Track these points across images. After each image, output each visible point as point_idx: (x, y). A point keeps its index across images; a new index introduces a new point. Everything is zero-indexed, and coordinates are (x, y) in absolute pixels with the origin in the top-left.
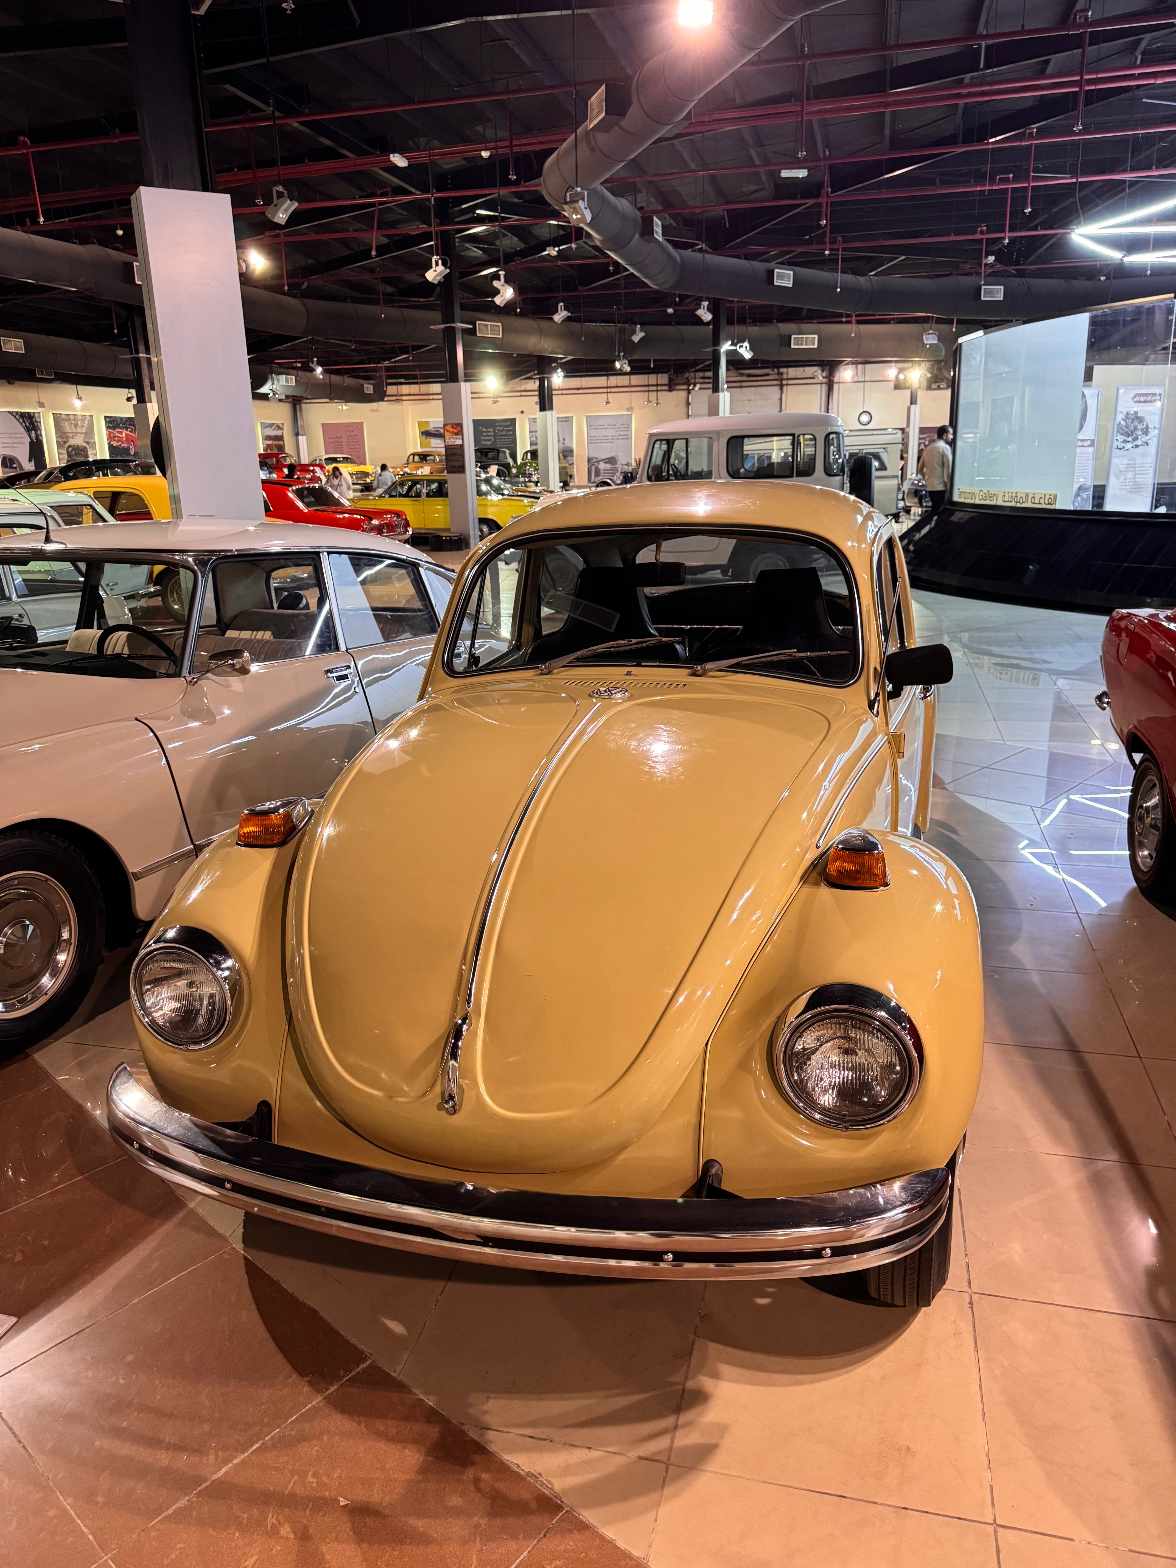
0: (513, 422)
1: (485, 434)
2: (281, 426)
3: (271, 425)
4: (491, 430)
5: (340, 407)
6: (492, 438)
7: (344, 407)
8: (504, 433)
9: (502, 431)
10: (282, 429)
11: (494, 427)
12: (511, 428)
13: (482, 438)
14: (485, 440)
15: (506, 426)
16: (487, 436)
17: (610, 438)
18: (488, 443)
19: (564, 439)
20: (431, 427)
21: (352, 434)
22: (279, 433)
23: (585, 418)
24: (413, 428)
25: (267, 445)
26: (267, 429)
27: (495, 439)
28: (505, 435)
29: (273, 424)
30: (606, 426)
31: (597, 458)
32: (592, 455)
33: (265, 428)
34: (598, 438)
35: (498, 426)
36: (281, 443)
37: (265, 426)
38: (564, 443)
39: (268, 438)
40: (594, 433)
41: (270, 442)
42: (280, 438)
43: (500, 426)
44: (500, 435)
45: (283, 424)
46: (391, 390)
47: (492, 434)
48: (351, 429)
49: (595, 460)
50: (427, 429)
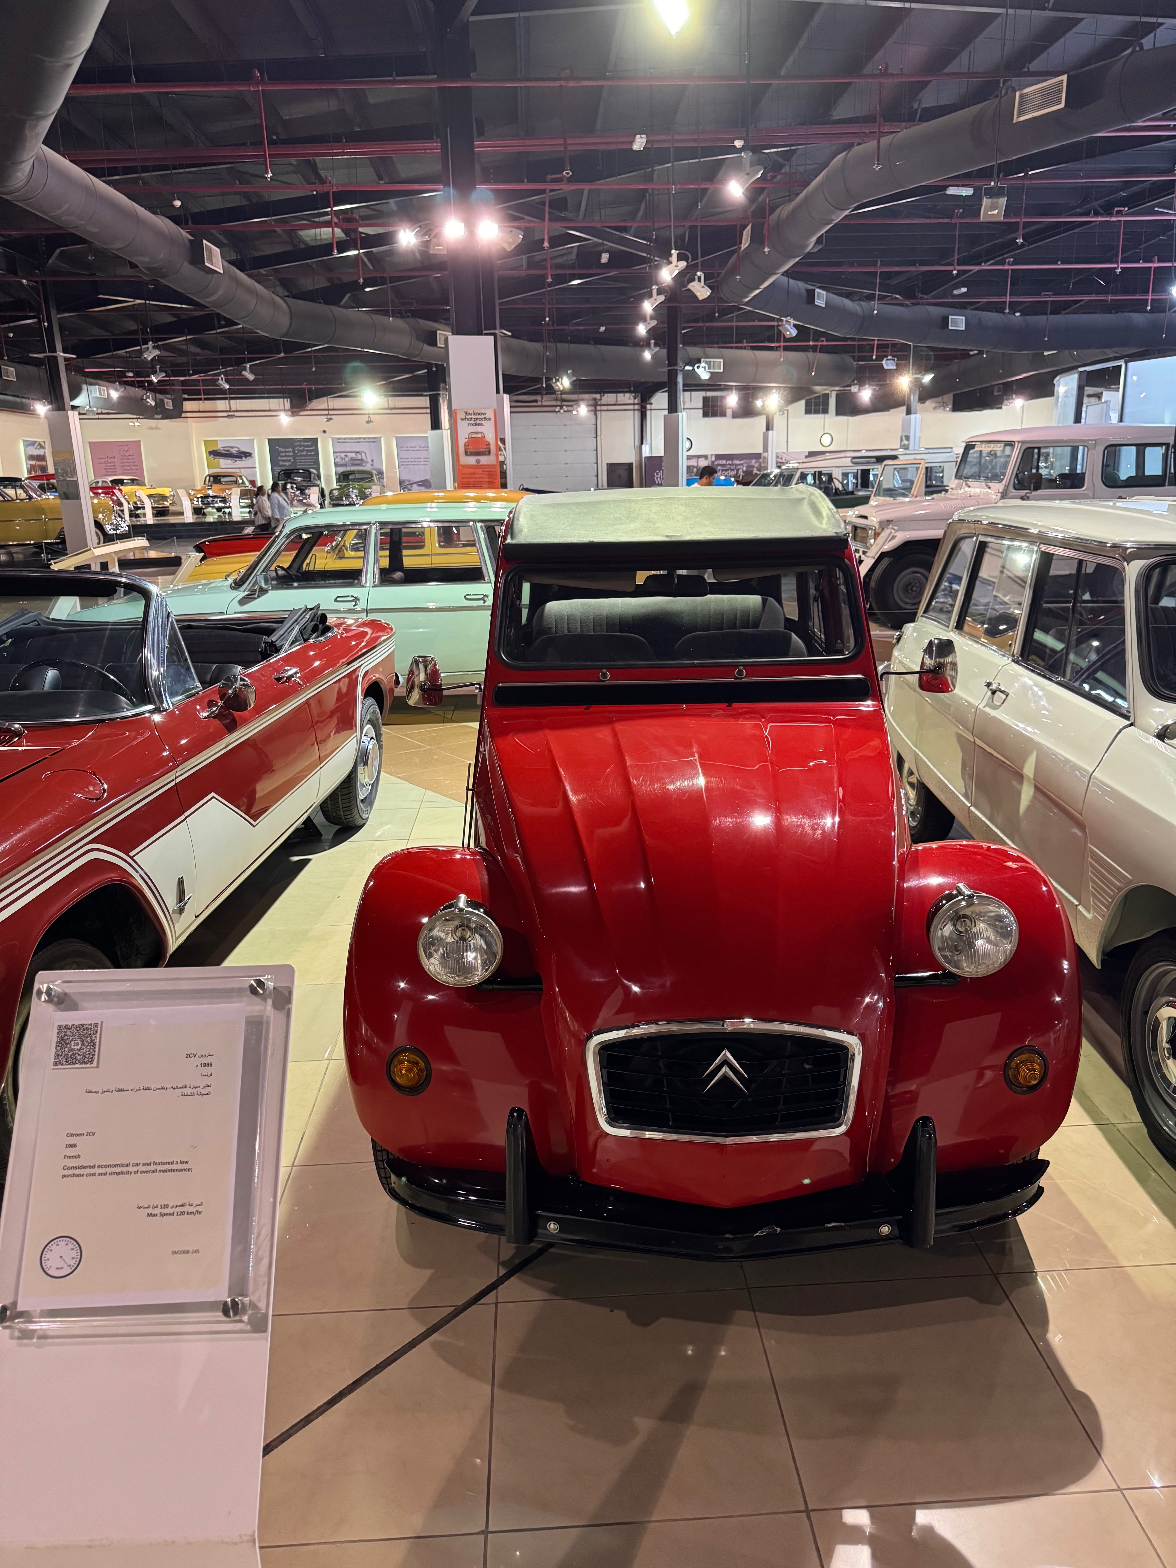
0: (315, 441)
1: (284, 454)
2: (43, 444)
3: (33, 443)
4: (290, 450)
5: (132, 424)
6: (292, 458)
7: (137, 424)
8: (305, 453)
9: (302, 451)
10: (44, 448)
11: (293, 447)
12: (314, 448)
13: (280, 458)
14: (283, 461)
15: (307, 446)
16: (286, 456)
17: (422, 460)
18: (287, 464)
19: (372, 461)
20: (219, 447)
21: (127, 454)
22: (40, 452)
23: (394, 439)
24: (199, 447)
25: (31, 465)
26: (30, 448)
27: (295, 459)
28: (306, 455)
29: (35, 442)
30: (418, 448)
31: (409, 481)
32: (404, 477)
33: (28, 446)
34: (410, 460)
35: (298, 445)
36: (44, 463)
37: (28, 444)
38: (372, 465)
39: (31, 457)
40: (404, 455)
41: (33, 463)
42: (42, 458)
43: (300, 446)
44: (301, 456)
45: (44, 442)
46: (188, 405)
47: (291, 454)
48: (126, 449)
49: (407, 483)
50: (215, 449)
